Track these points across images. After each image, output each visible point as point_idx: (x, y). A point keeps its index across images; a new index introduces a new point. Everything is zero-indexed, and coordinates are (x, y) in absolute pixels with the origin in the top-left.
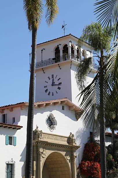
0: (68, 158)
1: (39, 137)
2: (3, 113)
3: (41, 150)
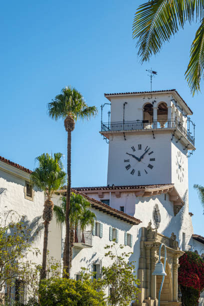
0: (170, 266)
1: (154, 238)
2: (103, 198)
3: (156, 255)
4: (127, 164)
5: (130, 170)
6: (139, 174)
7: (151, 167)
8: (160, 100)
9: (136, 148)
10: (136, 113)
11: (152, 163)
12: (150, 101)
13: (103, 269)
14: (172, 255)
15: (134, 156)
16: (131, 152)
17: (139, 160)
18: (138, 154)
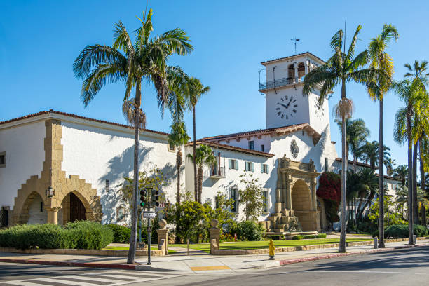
0: (309, 184)
1: (287, 165)
2: (250, 140)
3: (290, 178)
4: (278, 111)
5: (281, 115)
6: (287, 118)
7: (295, 111)
8: (299, 61)
9: (284, 99)
10: (283, 74)
11: (295, 109)
12: (292, 63)
13: (240, 191)
14: (310, 177)
15: (283, 105)
16: (281, 102)
17: (286, 107)
18: (286, 103)
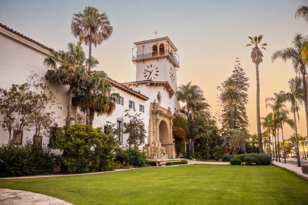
1: (157, 108)
4: (145, 75)
5: (147, 77)
6: (151, 79)
7: (157, 75)
9: (149, 66)
10: (149, 50)
11: (157, 73)
12: (156, 44)
14: (169, 119)
18: (150, 70)
